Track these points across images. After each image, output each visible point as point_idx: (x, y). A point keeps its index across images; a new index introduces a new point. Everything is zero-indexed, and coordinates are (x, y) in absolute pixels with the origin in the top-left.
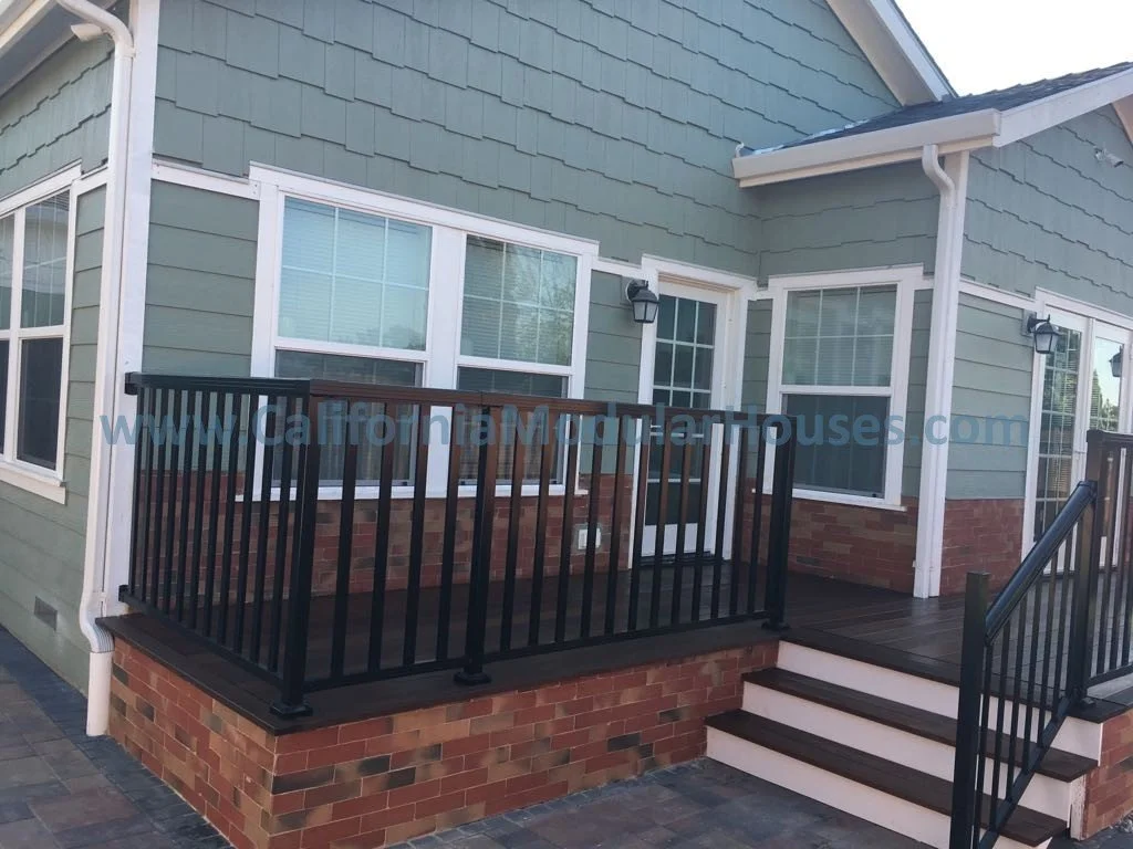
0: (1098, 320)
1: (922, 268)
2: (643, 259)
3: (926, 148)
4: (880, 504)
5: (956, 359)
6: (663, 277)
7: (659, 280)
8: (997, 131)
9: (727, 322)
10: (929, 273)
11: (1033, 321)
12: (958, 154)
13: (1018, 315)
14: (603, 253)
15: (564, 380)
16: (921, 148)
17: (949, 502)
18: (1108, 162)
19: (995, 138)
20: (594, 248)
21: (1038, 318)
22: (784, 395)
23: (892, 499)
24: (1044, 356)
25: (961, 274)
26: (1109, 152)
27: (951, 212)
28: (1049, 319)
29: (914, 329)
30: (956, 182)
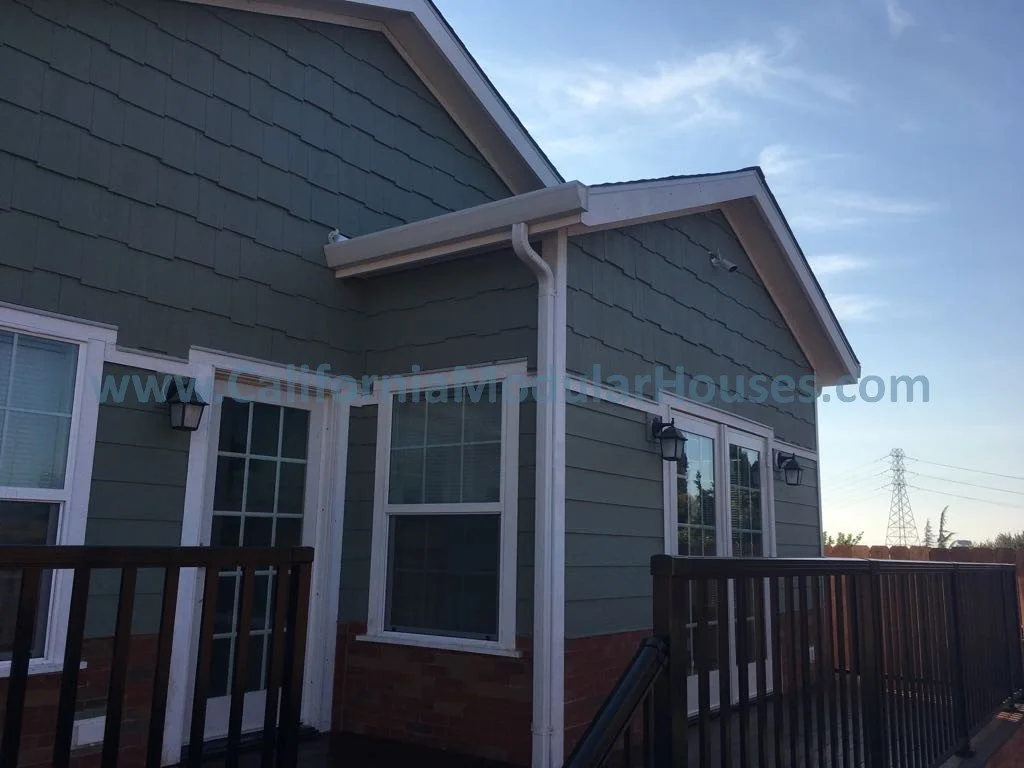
0: (729, 426)
1: (526, 364)
2: (192, 353)
3: (514, 227)
4: (493, 648)
5: (566, 466)
6: (221, 375)
7: (216, 378)
8: (584, 207)
9: (324, 430)
10: (532, 369)
11: (658, 424)
12: (553, 234)
13: (640, 418)
14: (123, 342)
15: (52, 509)
16: (509, 228)
17: (569, 643)
18: (723, 266)
19: (584, 214)
20: (112, 336)
21: (664, 422)
22: (391, 517)
23: (505, 644)
24: (674, 464)
25: (568, 370)
26: (723, 258)
27: (550, 300)
28: (673, 422)
29: (521, 434)
30: (554, 268)
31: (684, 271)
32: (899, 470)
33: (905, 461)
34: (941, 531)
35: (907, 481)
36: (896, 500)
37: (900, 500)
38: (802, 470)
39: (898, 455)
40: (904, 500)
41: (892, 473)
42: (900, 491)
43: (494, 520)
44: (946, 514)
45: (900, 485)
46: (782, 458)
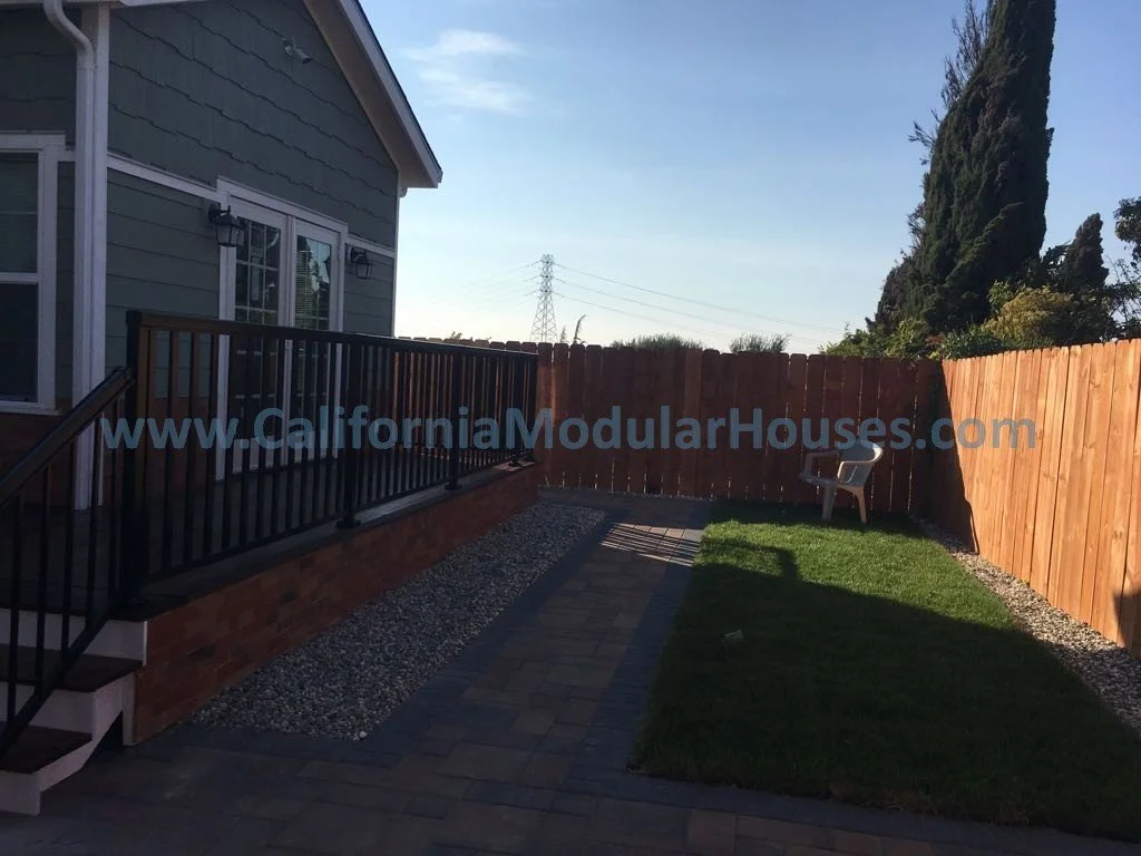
0: (298, 218)
1: (63, 136)
4: (32, 408)
5: (107, 243)
10: (71, 144)
11: (215, 210)
13: (195, 203)
18: (297, 56)
21: (220, 208)
23: (44, 404)
24: (233, 250)
25: (110, 149)
26: (298, 47)
27: (89, 75)
28: (229, 210)
29: (60, 208)
30: (93, 41)
31: (252, 56)
32: (547, 277)
33: (554, 267)
34: (576, 338)
35: (554, 289)
36: (542, 307)
37: (545, 307)
38: (372, 265)
39: (548, 262)
40: (549, 307)
41: (541, 279)
42: (546, 298)
43: (31, 291)
44: (582, 322)
45: (547, 291)
46: (354, 253)
